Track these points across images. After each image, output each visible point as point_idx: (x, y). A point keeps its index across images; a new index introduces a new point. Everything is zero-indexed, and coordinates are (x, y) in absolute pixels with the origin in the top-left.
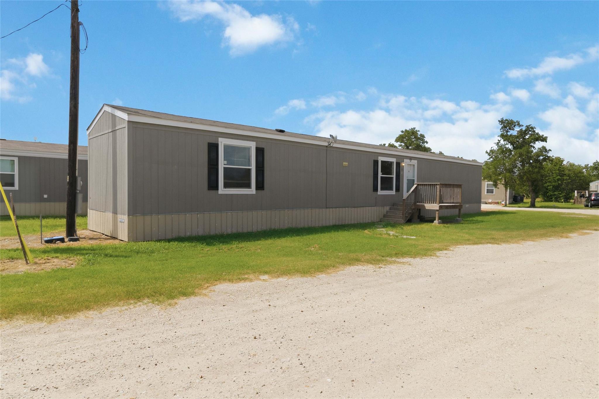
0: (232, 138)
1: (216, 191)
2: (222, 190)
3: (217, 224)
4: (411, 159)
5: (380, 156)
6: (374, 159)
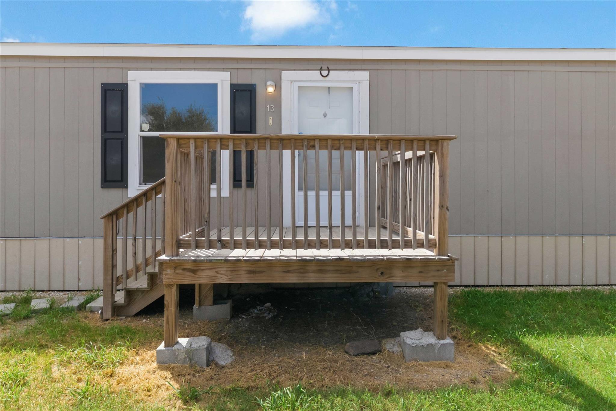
4: (325, 67)
5: (137, 69)
6: (105, 81)
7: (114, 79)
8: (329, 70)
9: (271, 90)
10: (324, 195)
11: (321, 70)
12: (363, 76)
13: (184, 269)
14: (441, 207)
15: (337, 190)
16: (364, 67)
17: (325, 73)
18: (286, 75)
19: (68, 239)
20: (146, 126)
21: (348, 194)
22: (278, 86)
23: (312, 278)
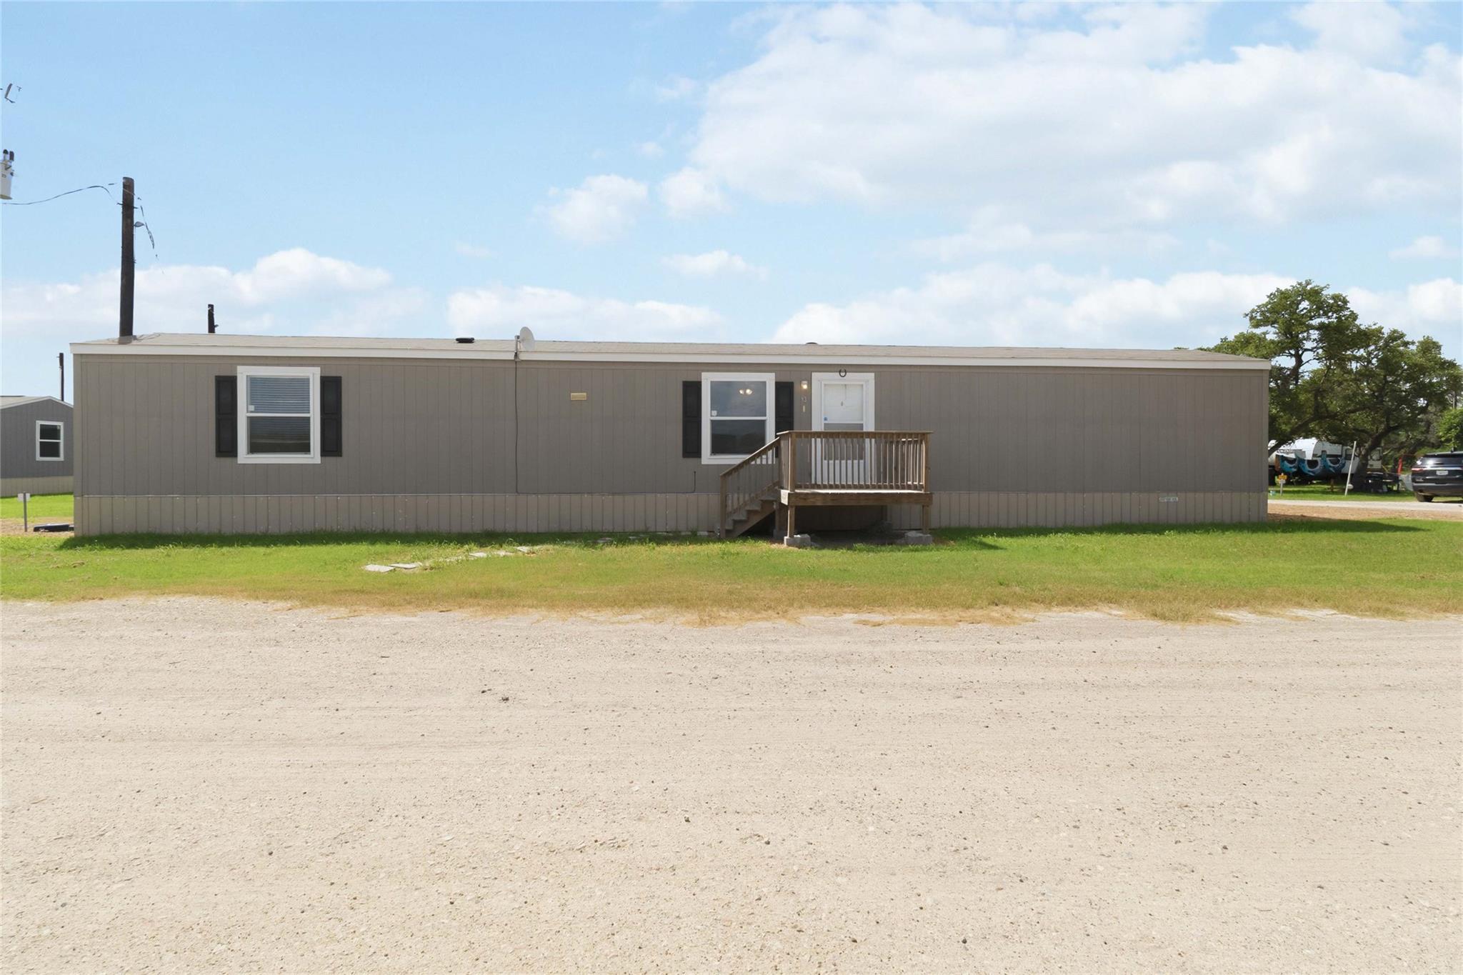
0: (267, 365)
1: (233, 459)
2: (244, 456)
3: (234, 517)
4: (843, 370)
5: (708, 371)
6: (684, 380)
7: (691, 378)
8: (846, 372)
9: (805, 387)
10: (844, 462)
11: (840, 372)
12: (871, 376)
13: (800, 498)
14: (926, 467)
15: (850, 459)
16: (871, 370)
17: (843, 374)
18: (815, 376)
19: (659, 495)
20: (715, 413)
21: (862, 462)
22: (810, 384)
23: (863, 503)
